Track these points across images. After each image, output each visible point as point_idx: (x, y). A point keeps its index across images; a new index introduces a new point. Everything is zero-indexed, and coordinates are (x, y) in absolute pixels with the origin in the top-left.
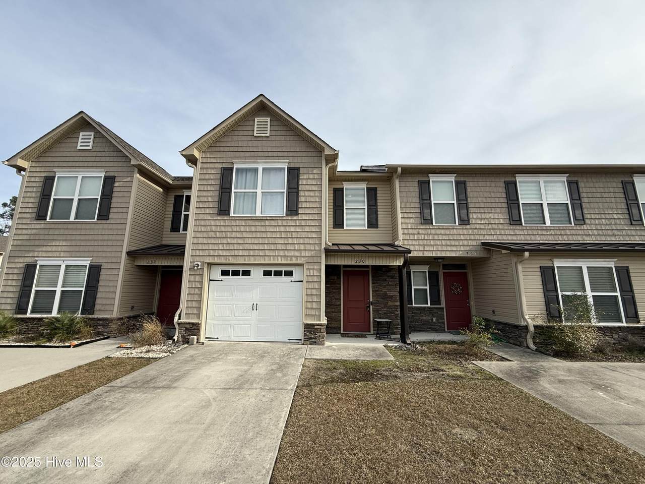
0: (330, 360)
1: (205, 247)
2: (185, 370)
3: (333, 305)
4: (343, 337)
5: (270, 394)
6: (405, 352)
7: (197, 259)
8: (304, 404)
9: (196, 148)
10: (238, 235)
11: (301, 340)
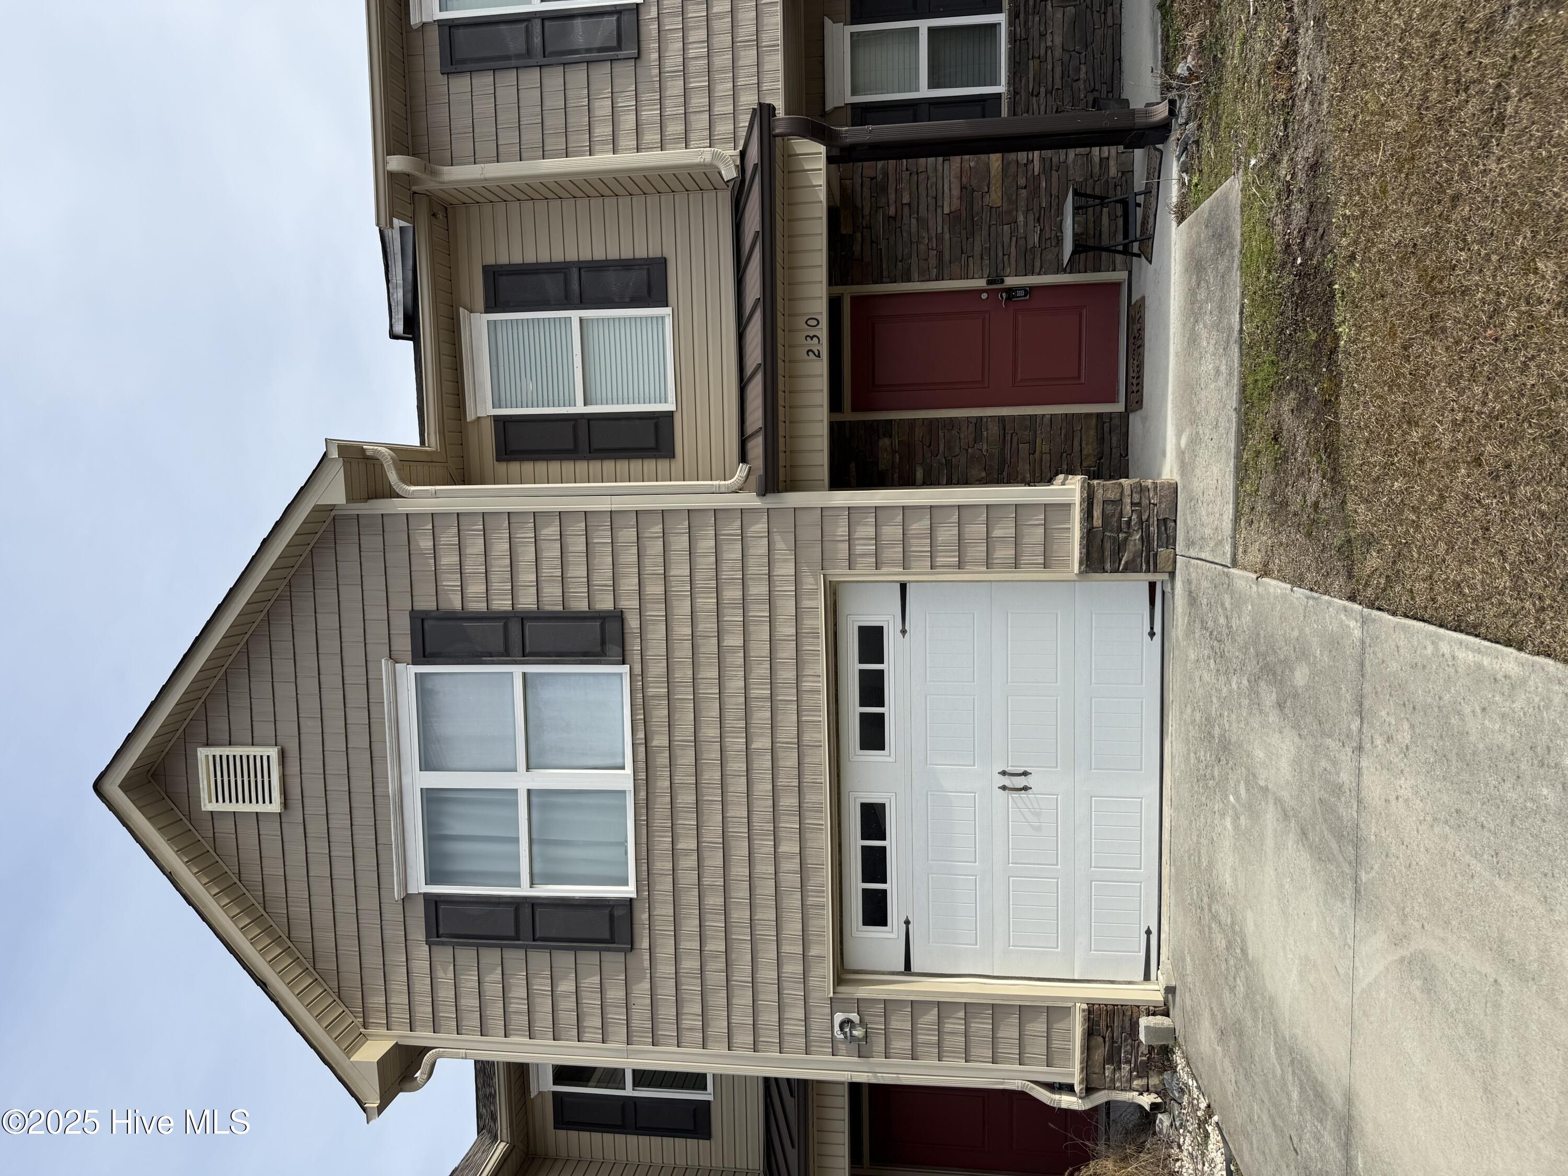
0: (1238, 457)
1: (769, 997)
2: (1279, 1057)
3: (1002, 450)
4: (1139, 403)
5: (1383, 713)
6: (1207, 127)
7: (818, 1029)
8: (1424, 571)
9: (350, 1050)
10: (714, 860)
11: (1152, 586)
